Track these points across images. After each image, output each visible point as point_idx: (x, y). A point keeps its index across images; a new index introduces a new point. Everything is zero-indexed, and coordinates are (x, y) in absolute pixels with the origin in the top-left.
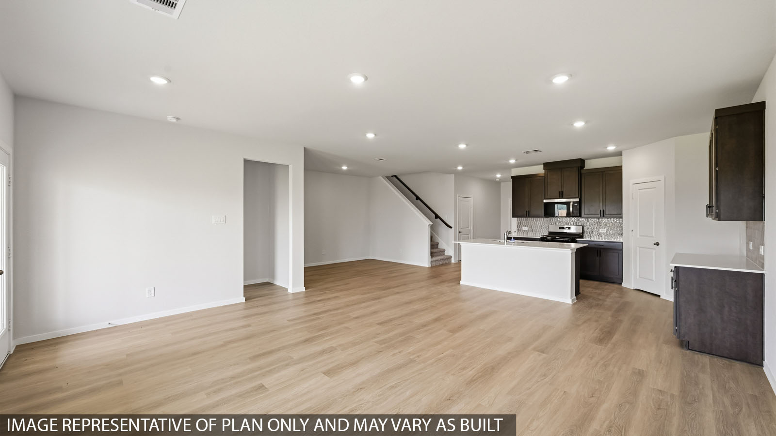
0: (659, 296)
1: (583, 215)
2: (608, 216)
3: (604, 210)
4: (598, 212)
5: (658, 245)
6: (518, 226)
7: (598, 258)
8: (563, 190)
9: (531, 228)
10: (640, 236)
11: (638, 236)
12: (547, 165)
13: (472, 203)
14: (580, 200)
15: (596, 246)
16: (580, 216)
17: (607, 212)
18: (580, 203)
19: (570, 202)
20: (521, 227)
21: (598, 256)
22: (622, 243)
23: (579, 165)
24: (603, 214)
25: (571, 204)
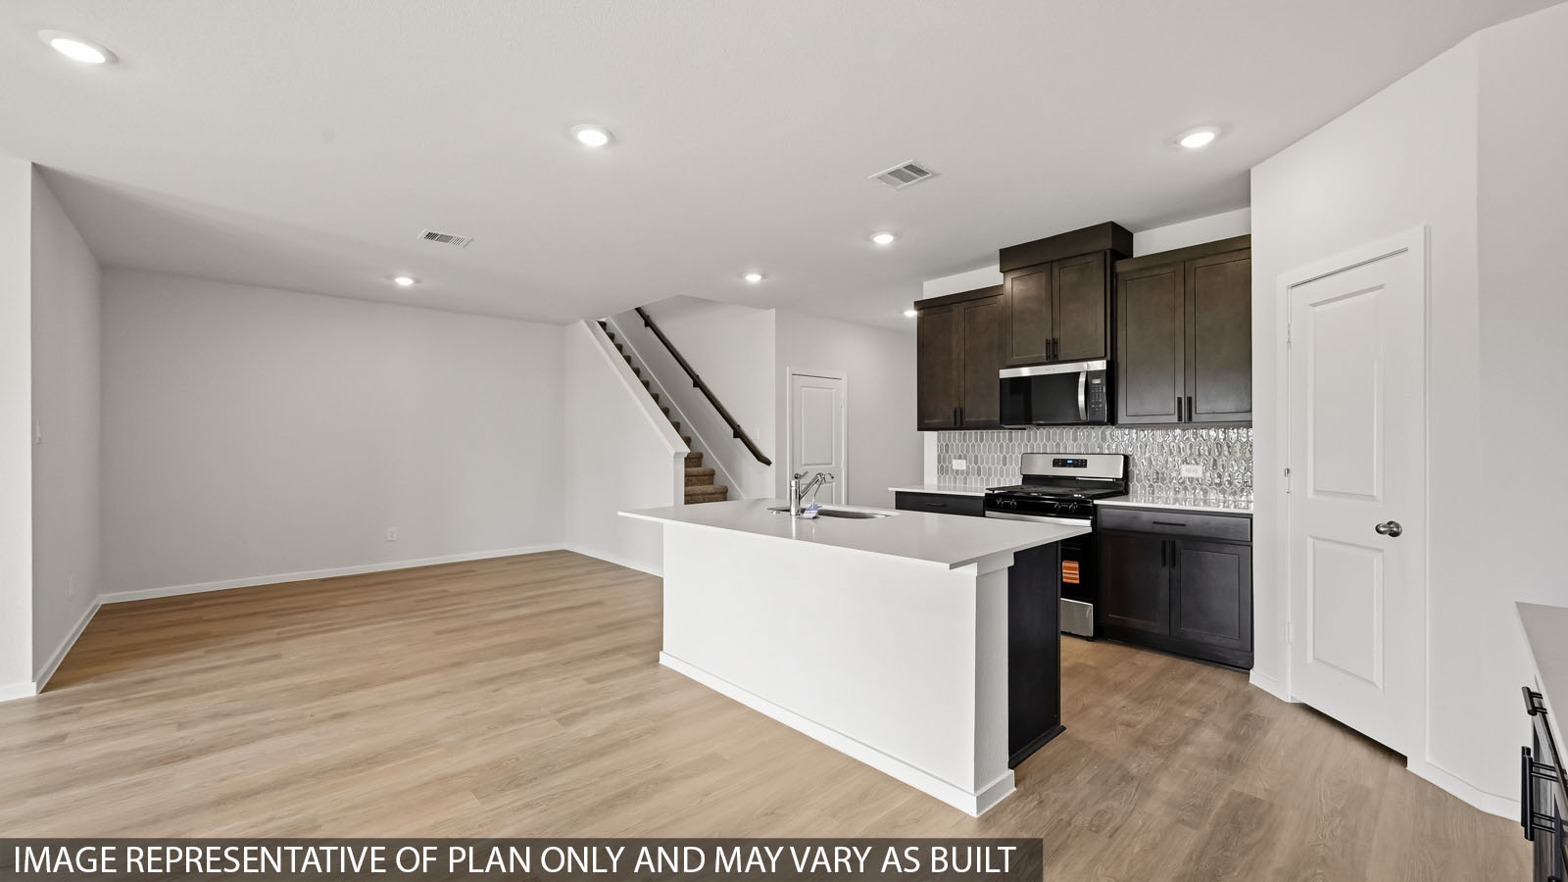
0: (1402, 759)
1: (1122, 418)
2: (1204, 418)
3: (1190, 399)
4: (1172, 407)
5: (1395, 534)
6: (939, 456)
7: (1165, 572)
8: (1056, 336)
9: (976, 463)
10: (1317, 492)
11: (1310, 494)
12: (1012, 258)
13: (844, 395)
14: (1112, 366)
15: (1159, 529)
16: (1112, 420)
17: (1202, 407)
18: (1111, 375)
19: (1077, 374)
20: (950, 462)
21: (1164, 565)
22: (1250, 517)
23: (1107, 243)
24: (1186, 414)
25: (1082, 379)
